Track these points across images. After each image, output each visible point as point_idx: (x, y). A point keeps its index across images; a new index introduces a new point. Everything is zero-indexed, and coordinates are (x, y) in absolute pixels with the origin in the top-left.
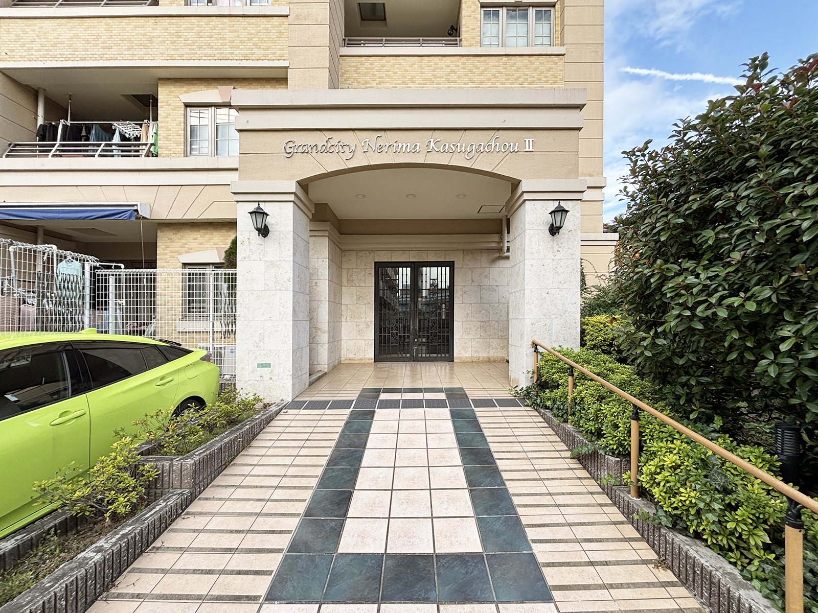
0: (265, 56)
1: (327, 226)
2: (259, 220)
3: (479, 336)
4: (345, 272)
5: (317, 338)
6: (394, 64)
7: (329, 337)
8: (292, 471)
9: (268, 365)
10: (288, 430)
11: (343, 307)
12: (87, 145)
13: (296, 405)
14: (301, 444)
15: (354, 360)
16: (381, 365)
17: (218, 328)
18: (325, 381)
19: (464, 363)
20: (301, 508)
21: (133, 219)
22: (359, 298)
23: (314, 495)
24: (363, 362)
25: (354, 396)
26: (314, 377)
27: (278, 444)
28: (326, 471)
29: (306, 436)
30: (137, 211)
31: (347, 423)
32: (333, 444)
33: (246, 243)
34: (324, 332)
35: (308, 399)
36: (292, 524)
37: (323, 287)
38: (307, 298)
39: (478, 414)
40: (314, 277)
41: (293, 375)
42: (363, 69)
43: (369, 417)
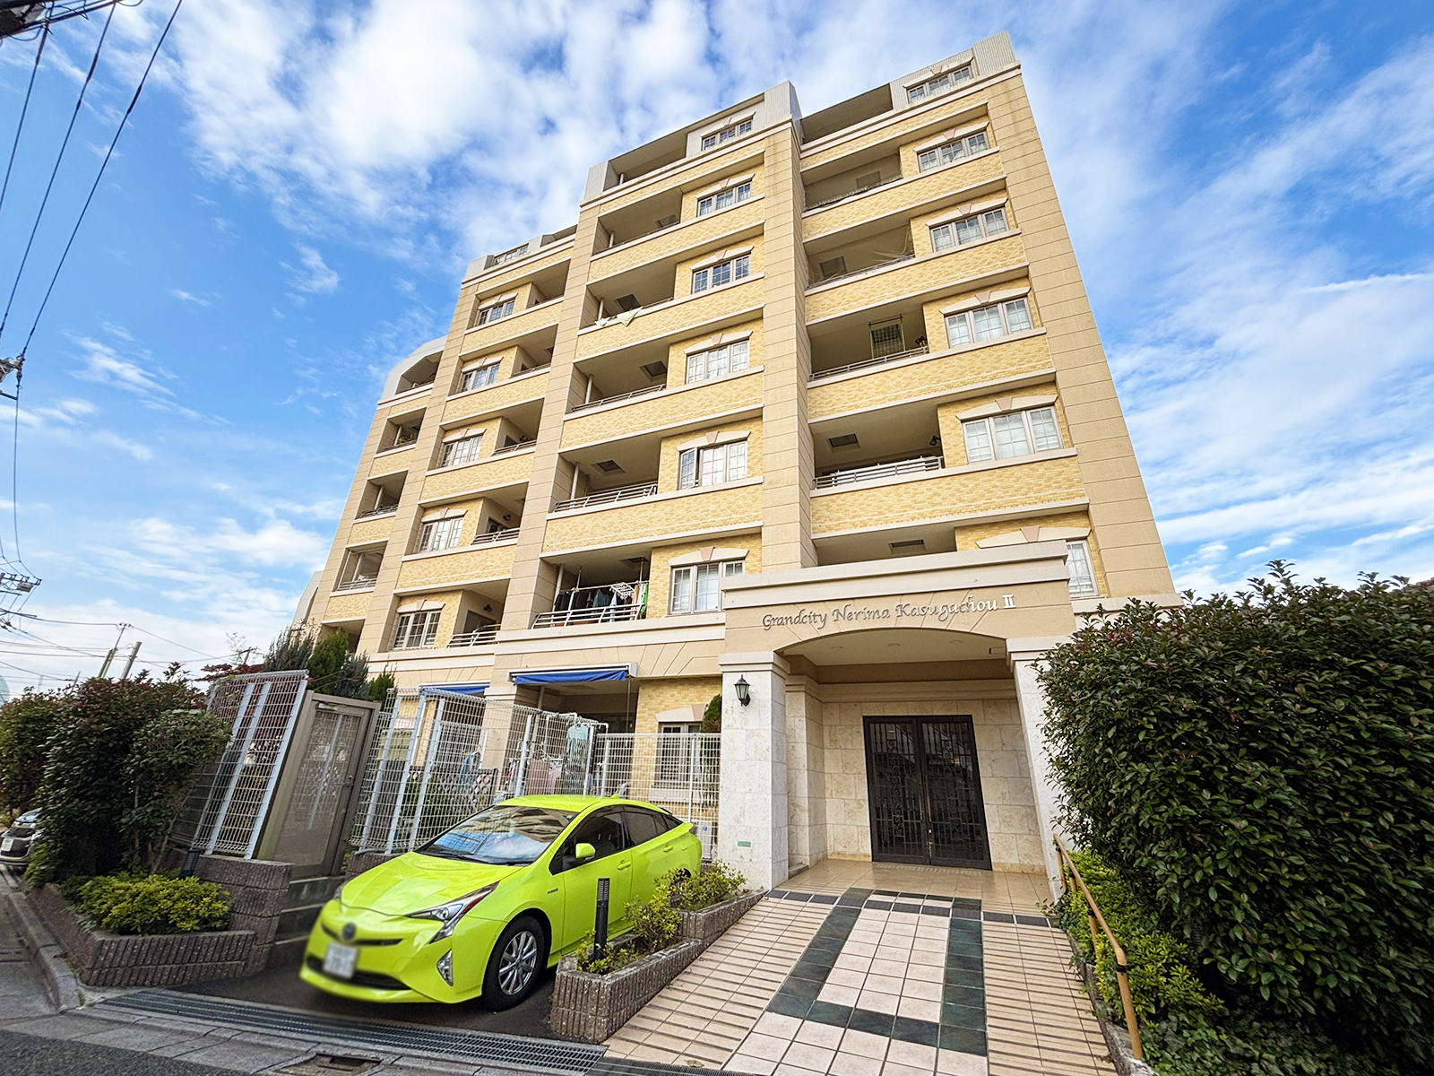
0: (742, 519)
1: (803, 680)
2: (743, 691)
3: (1027, 831)
4: (826, 729)
5: (796, 818)
6: (868, 497)
7: (810, 817)
8: (777, 946)
9: (748, 845)
10: (770, 915)
11: (827, 778)
12: (590, 612)
13: (776, 894)
14: (785, 927)
15: (844, 855)
16: (879, 865)
17: (696, 800)
18: (808, 875)
19: (1008, 874)
20: (788, 971)
21: (624, 679)
22: (846, 764)
23: (797, 965)
24: (857, 859)
25: (839, 894)
26: (795, 868)
27: (762, 924)
28: (807, 951)
29: (789, 922)
30: (627, 671)
31: (829, 917)
32: (815, 932)
33: (730, 712)
34: (802, 811)
35: (789, 890)
36: (783, 979)
37: (802, 751)
38: (785, 767)
39: (984, 927)
40: (791, 740)
41: (773, 859)
42: (834, 506)
43: (854, 914)
